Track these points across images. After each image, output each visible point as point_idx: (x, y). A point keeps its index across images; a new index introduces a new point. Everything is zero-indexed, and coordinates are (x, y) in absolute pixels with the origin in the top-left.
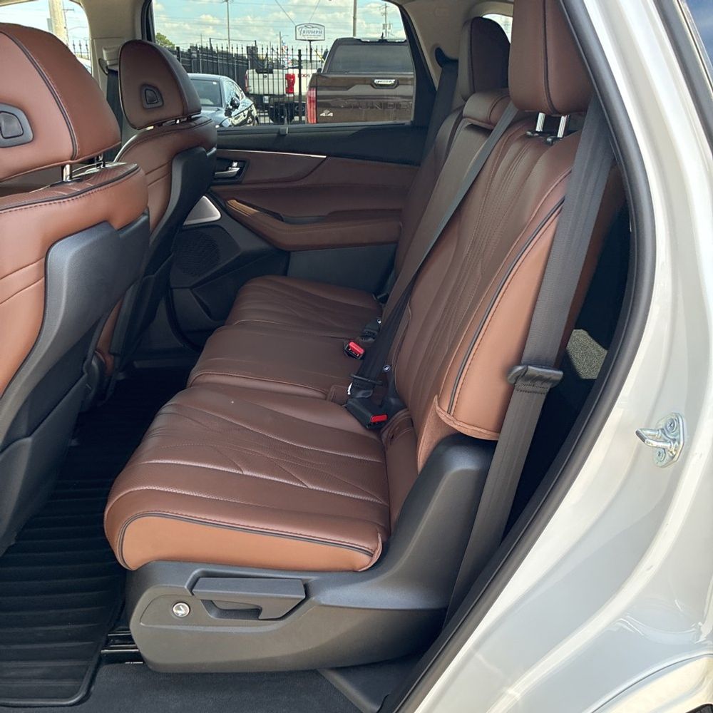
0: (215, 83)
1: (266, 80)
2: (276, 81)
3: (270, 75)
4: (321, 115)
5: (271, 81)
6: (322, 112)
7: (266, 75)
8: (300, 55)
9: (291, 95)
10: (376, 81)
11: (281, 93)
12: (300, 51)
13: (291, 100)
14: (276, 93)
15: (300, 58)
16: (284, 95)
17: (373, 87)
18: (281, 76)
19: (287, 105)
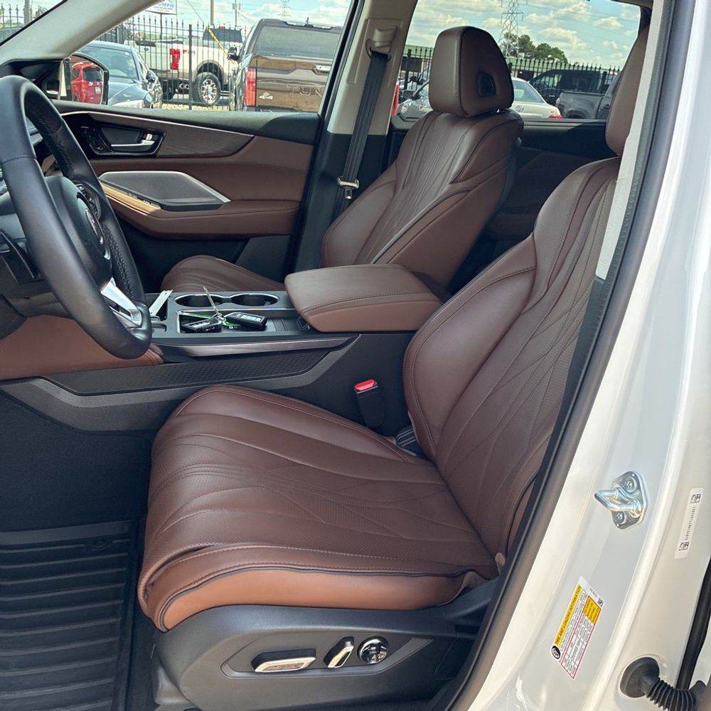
0: (127, 54)
1: (148, 54)
2: (159, 55)
3: (153, 48)
4: (260, 97)
5: (153, 55)
6: (262, 95)
7: (149, 47)
8: (190, 31)
9: (175, 72)
10: (318, 67)
11: (164, 69)
12: (190, 26)
13: (176, 77)
14: (159, 68)
15: (190, 33)
16: (167, 71)
17: (314, 72)
18: (164, 50)
19: (170, 81)
